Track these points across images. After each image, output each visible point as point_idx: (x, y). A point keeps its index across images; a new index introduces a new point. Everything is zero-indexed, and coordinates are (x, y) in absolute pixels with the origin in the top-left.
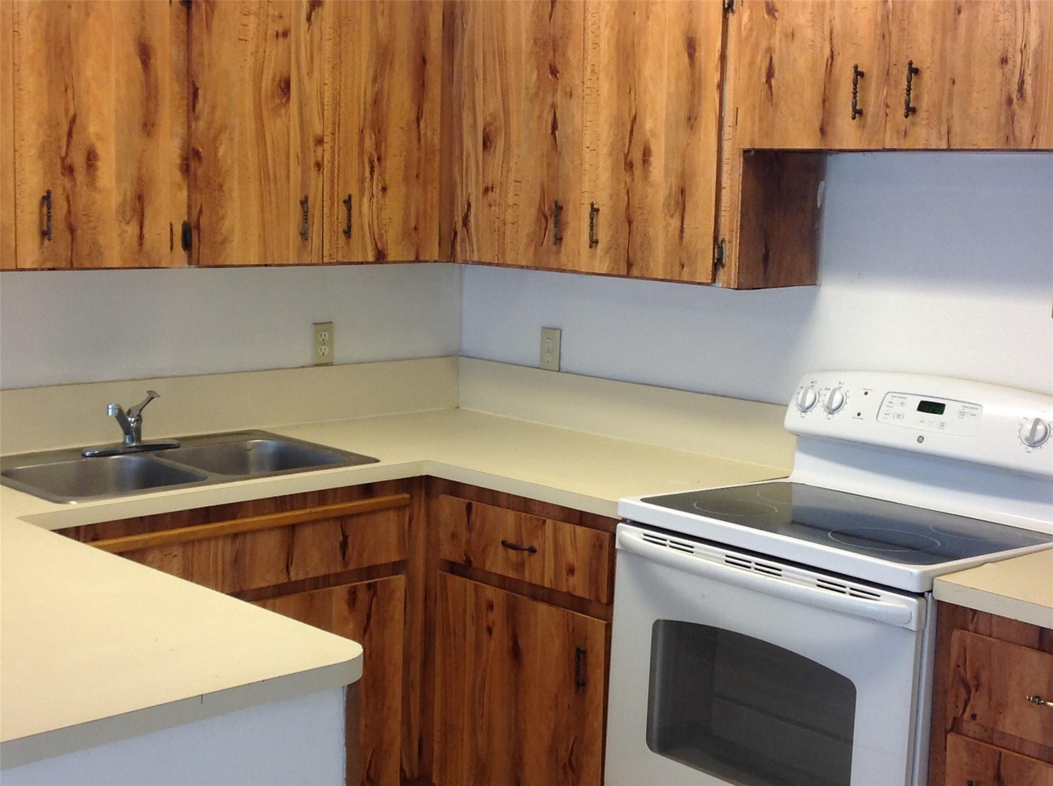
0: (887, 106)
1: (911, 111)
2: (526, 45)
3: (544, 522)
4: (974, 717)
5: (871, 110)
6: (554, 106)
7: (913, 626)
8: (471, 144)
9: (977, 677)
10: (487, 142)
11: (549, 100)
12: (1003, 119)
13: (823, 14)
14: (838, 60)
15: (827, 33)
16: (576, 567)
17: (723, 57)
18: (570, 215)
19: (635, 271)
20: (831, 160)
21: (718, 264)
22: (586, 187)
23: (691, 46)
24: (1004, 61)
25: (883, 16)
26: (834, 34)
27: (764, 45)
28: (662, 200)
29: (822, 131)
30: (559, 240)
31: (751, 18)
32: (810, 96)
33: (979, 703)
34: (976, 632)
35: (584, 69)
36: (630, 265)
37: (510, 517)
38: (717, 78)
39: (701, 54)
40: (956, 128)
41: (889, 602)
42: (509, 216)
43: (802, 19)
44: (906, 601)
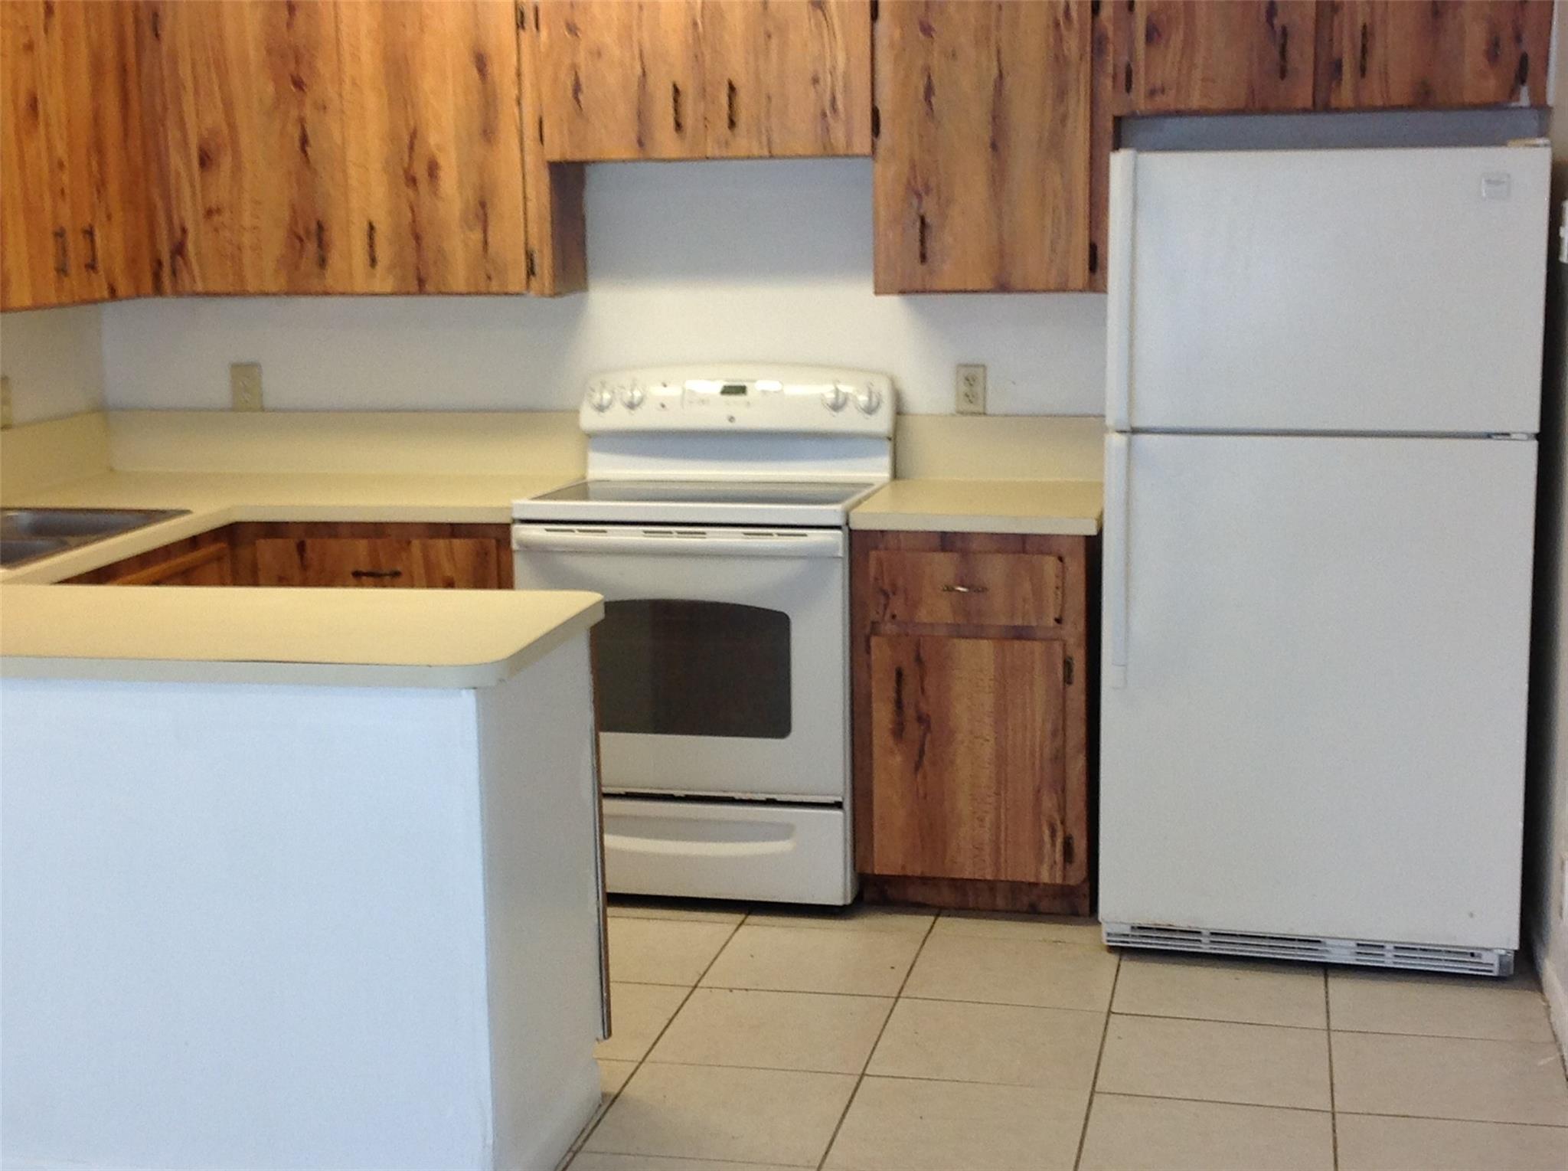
0: (706, 119)
1: (732, 124)
2: (255, 54)
3: (409, 543)
4: (894, 617)
5: (689, 122)
6: (302, 121)
7: (840, 554)
8: (180, 164)
9: (894, 585)
10: (206, 160)
11: (294, 113)
12: (819, 132)
13: (631, 37)
14: (651, 78)
15: (637, 56)
16: (455, 579)
17: (519, 74)
18: (335, 234)
19: (429, 287)
20: (589, 169)
21: (531, 271)
22: (355, 202)
23: (481, 62)
24: (815, 81)
25: (694, 39)
26: (646, 55)
27: (567, 61)
28: (457, 214)
29: (641, 143)
30: (322, 262)
31: (550, 34)
32: (624, 111)
33: (898, 605)
34: (886, 549)
35: (341, 82)
36: (421, 282)
37: (362, 546)
38: (515, 92)
39: (494, 69)
40: (776, 137)
41: (815, 537)
42: (247, 239)
43: (609, 39)
44: (831, 534)
